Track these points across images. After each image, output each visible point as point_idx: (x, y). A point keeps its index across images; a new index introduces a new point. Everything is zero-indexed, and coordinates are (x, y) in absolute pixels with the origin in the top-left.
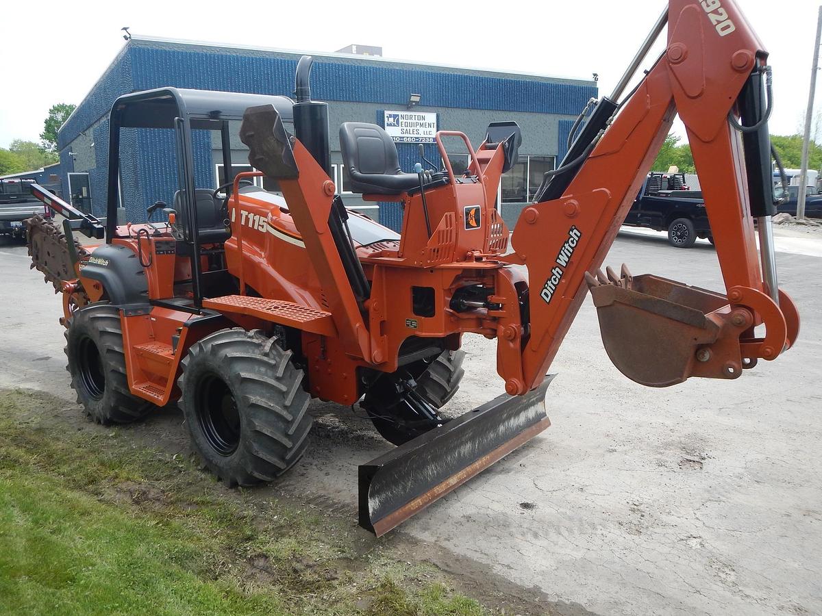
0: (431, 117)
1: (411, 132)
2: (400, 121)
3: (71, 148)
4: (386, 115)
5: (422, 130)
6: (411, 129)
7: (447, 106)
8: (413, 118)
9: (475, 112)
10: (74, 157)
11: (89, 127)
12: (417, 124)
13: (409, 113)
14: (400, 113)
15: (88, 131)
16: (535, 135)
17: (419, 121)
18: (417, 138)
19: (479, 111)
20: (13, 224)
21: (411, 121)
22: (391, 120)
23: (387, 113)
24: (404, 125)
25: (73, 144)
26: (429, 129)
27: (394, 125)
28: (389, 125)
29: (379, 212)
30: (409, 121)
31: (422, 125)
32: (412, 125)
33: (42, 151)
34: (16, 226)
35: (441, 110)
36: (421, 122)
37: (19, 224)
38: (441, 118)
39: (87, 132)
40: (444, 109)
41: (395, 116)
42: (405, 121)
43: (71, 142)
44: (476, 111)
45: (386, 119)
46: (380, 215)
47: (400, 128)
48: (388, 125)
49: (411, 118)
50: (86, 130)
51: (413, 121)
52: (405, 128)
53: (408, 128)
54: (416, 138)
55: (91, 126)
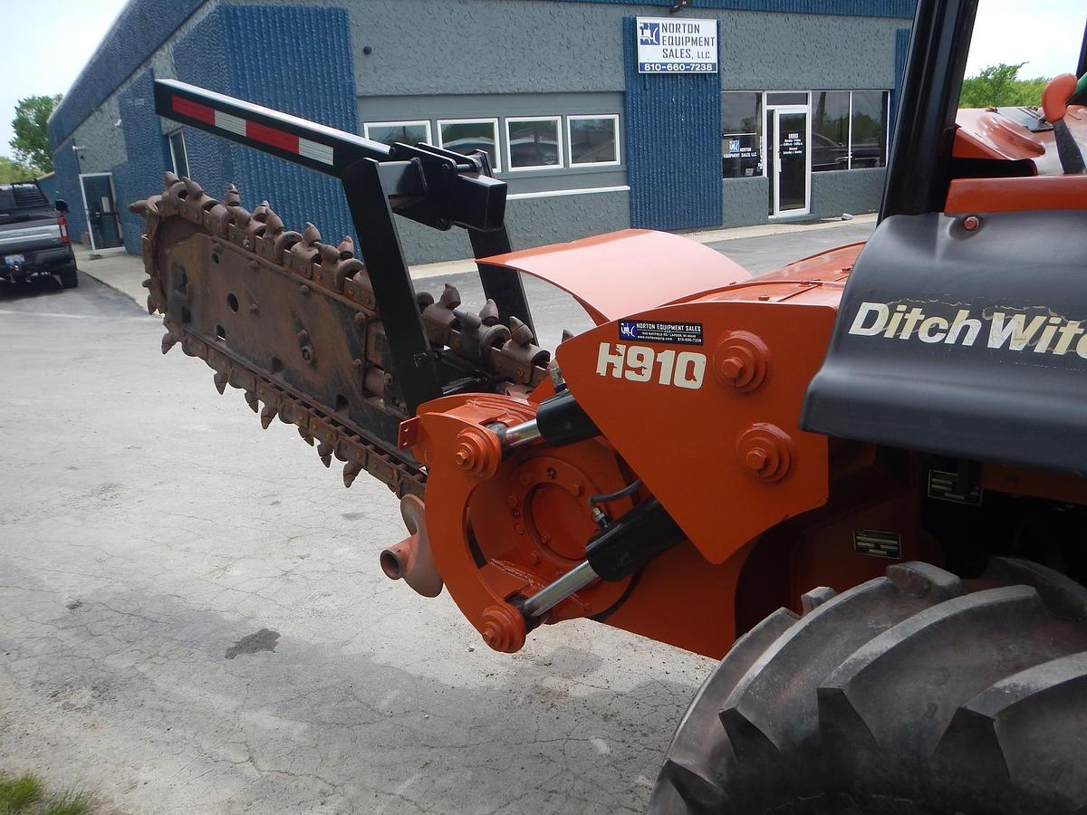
0: (708, 27)
1: (679, 55)
2: (661, 34)
3: (74, 139)
4: (639, 25)
5: (695, 50)
6: (679, 48)
7: (730, 8)
8: (682, 29)
9: (772, 17)
10: (80, 154)
11: (108, 96)
12: (687, 40)
13: (674, 21)
14: (661, 21)
15: (106, 104)
16: (862, 54)
17: (690, 35)
18: (688, 64)
19: (779, 15)
20: (10, 259)
21: (678, 35)
22: (647, 33)
23: (640, 21)
24: (667, 43)
25: (77, 135)
26: (704, 49)
27: (652, 43)
28: (644, 42)
29: (631, 197)
30: (674, 35)
31: (695, 42)
32: (681, 41)
33: (15, 166)
34: (16, 263)
35: (723, 15)
36: (694, 35)
37: (19, 258)
38: (722, 29)
39: (105, 106)
40: (726, 13)
41: (653, 27)
42: (668, 34)
43: (73, 131)
44: (774, 15)
45: (639, 31)
46: (631, 203)
47: (661, 47)
48: (642, 43)
49: (678, 30)
50: (104, 100)
51: (682, 34)
52: (669, 48)
53: (674, 47)
54: (686, 64)
55: (113, 92)
